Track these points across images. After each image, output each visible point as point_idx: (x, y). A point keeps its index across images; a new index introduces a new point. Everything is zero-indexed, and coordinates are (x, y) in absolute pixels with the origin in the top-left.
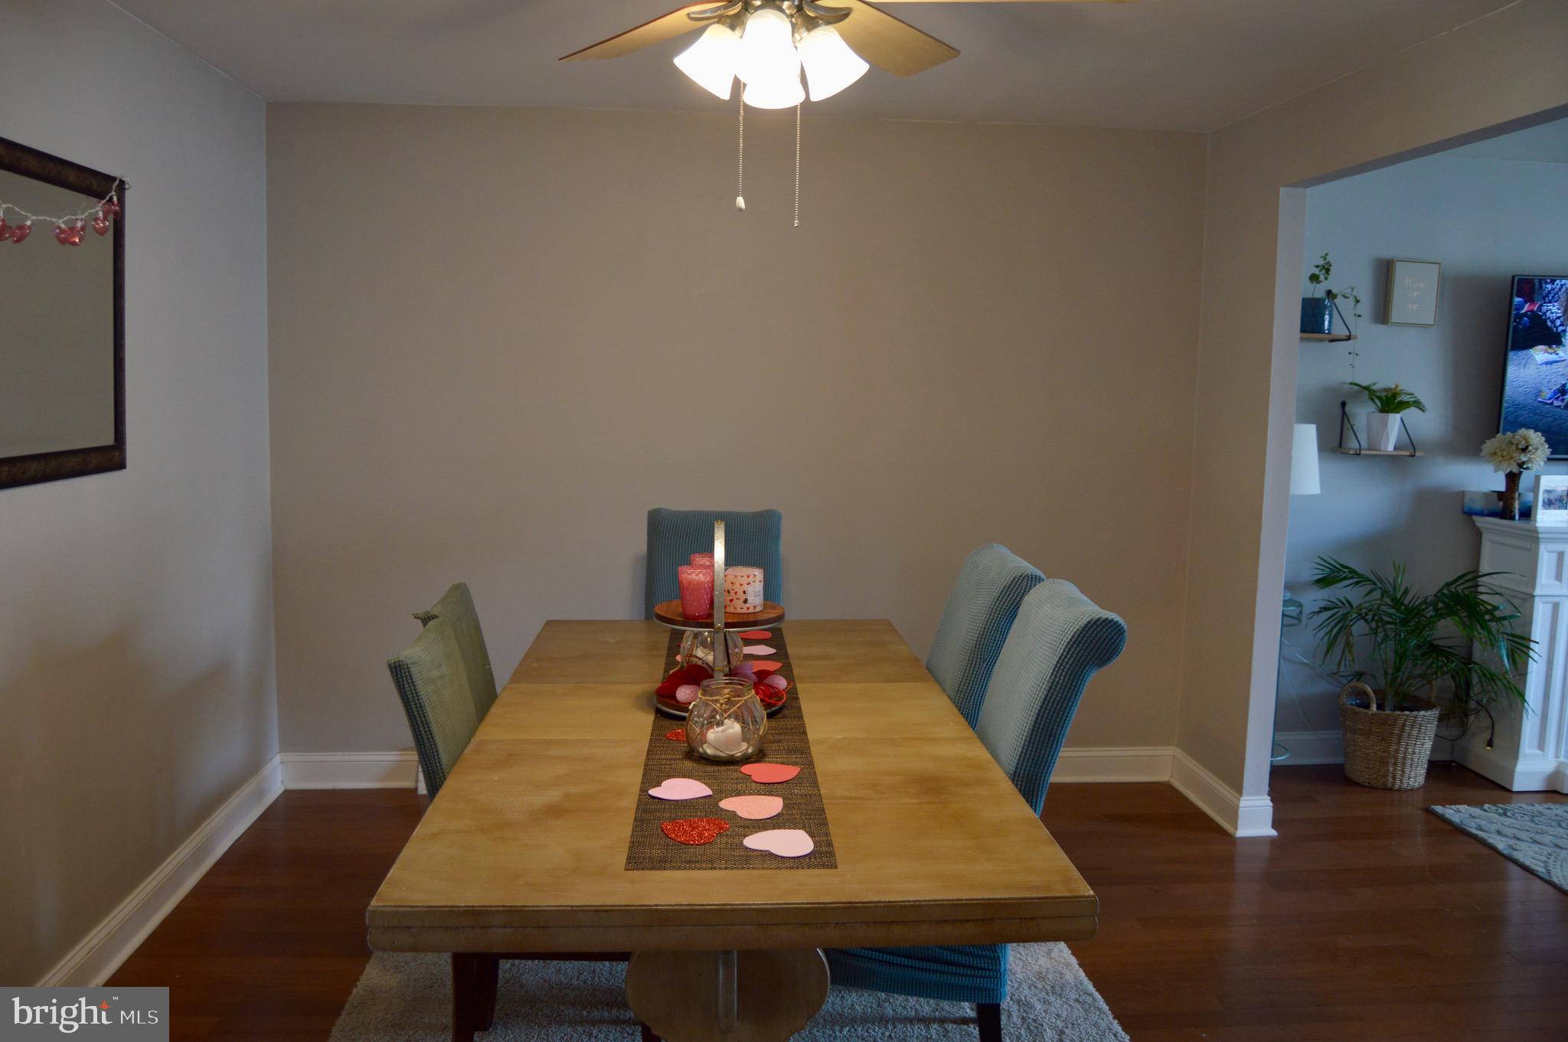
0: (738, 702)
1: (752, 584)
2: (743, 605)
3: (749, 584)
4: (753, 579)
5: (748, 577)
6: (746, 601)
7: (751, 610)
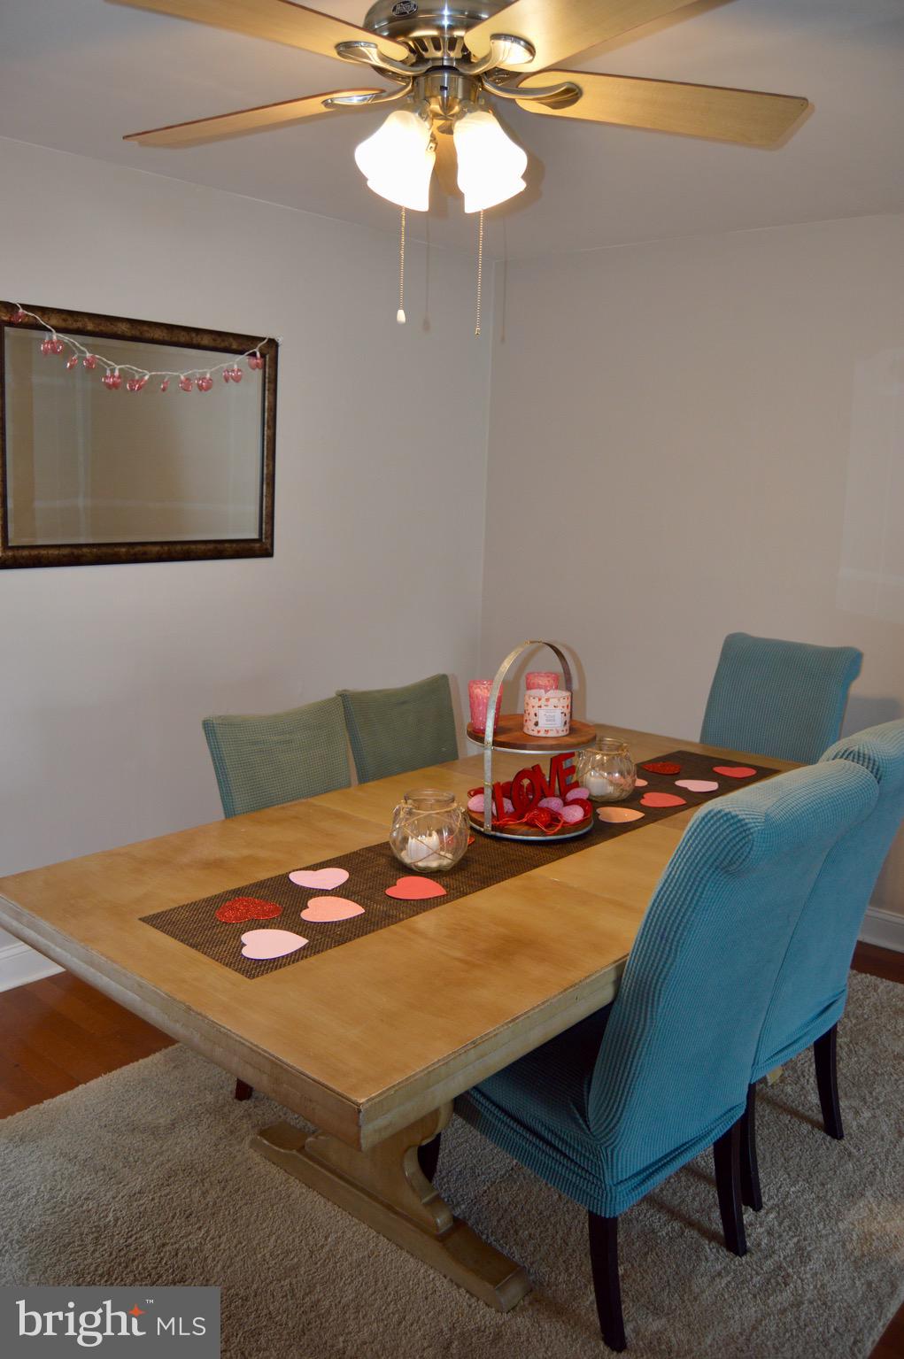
0: (419, 814)
1: (544, 707)
2: (533, 727)
3: (540, 707)
4: (546, 703)
5: (540, 700)
6: (536, 724)
7: (542, 734)
